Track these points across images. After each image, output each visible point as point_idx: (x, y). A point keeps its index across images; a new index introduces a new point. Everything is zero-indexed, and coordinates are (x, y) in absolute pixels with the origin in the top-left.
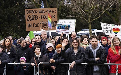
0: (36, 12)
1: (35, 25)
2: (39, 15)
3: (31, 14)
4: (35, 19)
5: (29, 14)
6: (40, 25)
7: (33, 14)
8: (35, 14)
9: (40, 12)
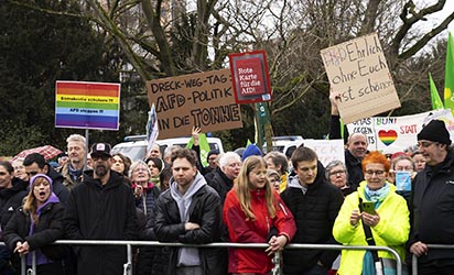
0: (177, 85)
1: (178, 122)
2: (186, 92)
3: (164, 94)
4: (176, 104)
5: (159, 94)
6: (191, 118)
7: (172, 92)
8: (176, 92)
9: (188, 85)
